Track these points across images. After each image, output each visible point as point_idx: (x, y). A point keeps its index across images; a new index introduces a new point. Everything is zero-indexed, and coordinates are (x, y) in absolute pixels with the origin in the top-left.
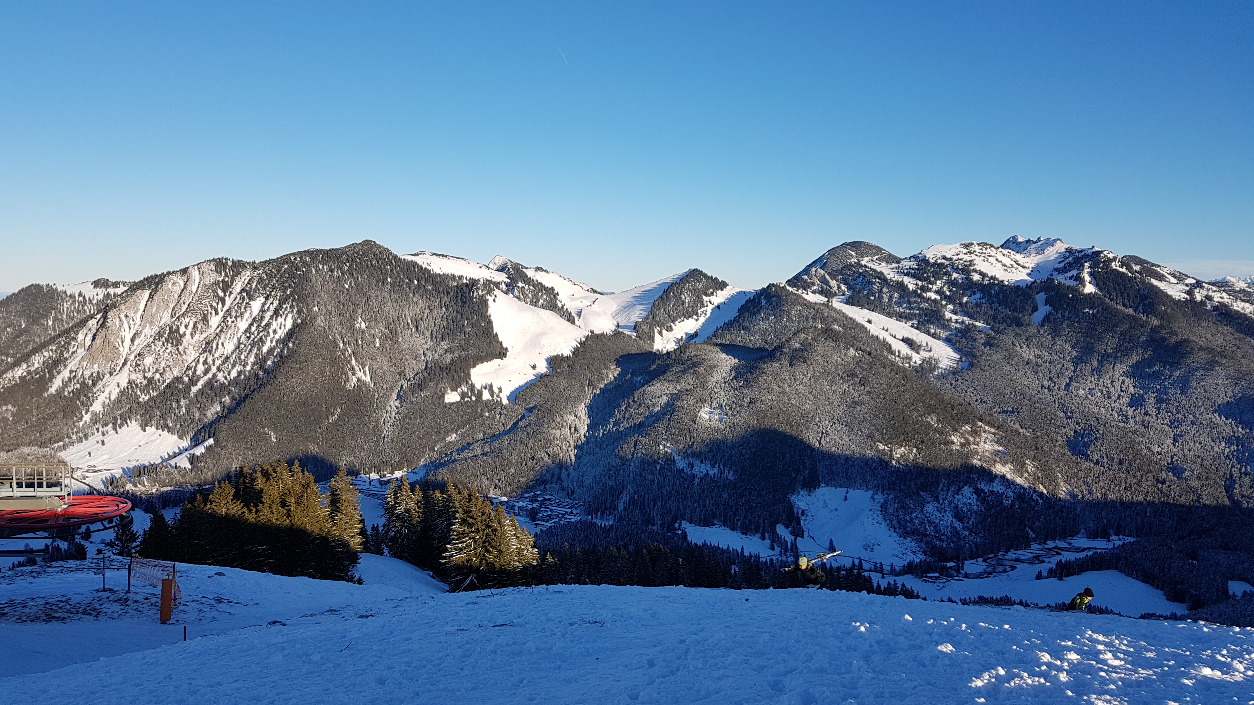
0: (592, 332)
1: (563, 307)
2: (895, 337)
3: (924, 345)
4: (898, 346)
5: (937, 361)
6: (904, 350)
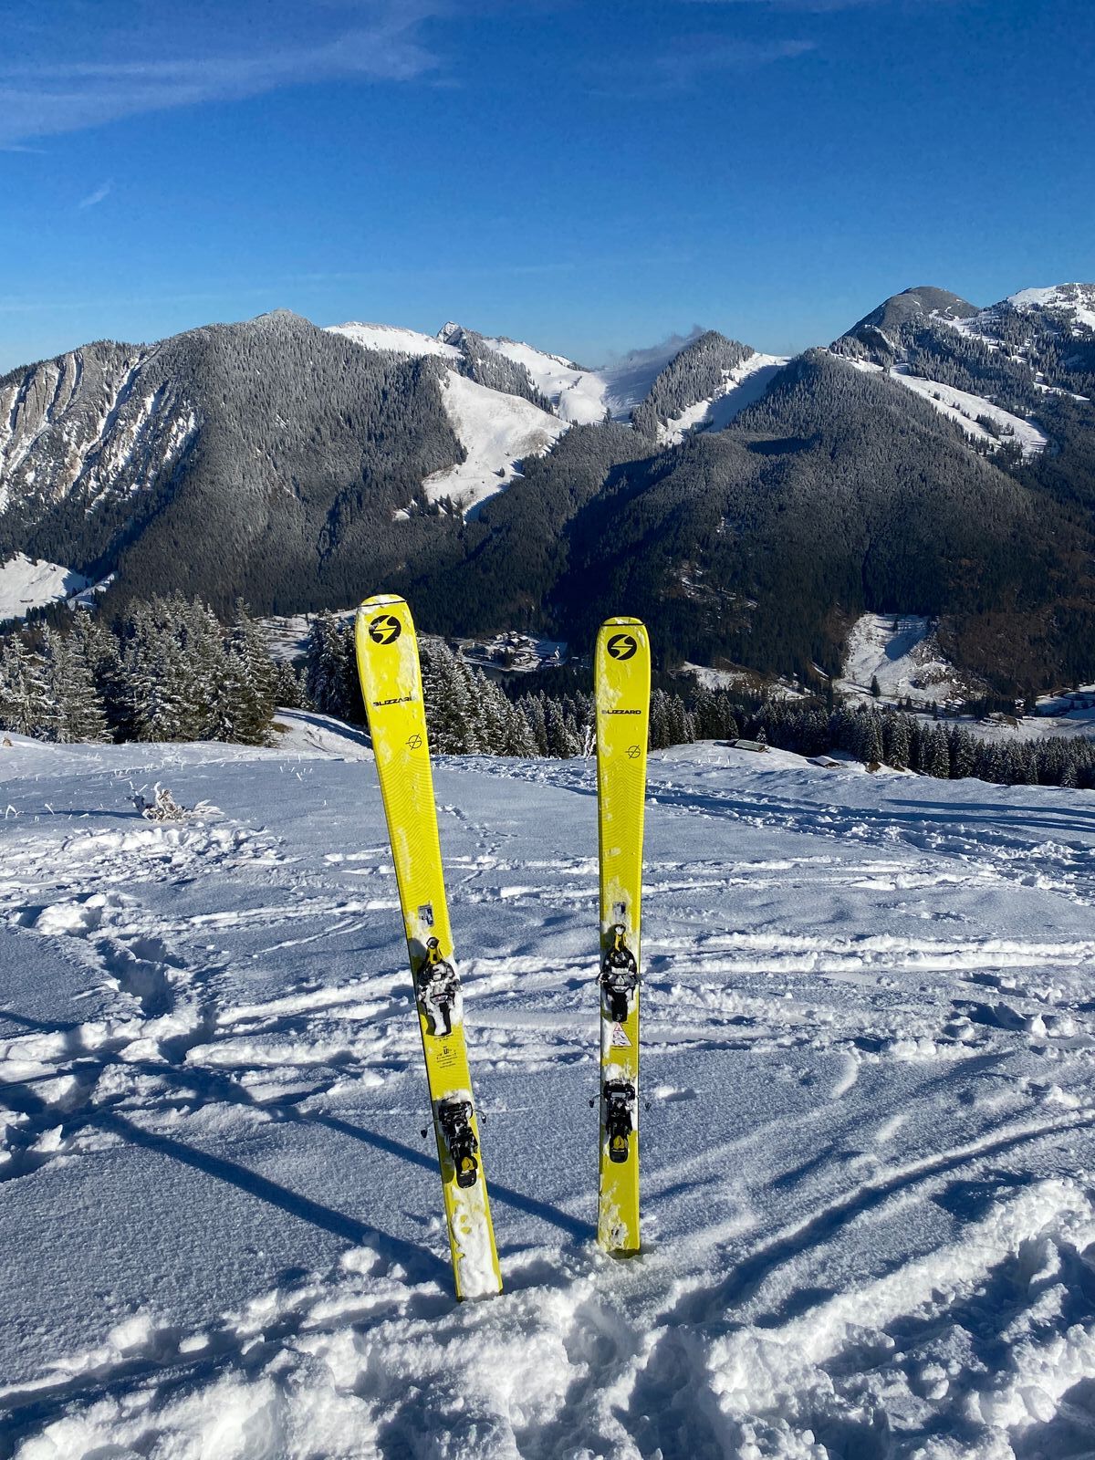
0: (575, 423)
1: (536, 390)
2: (968, 416)
3: (1005, 426)
4: (972, 428)
5: (1021, 447)
6: (980, 433)
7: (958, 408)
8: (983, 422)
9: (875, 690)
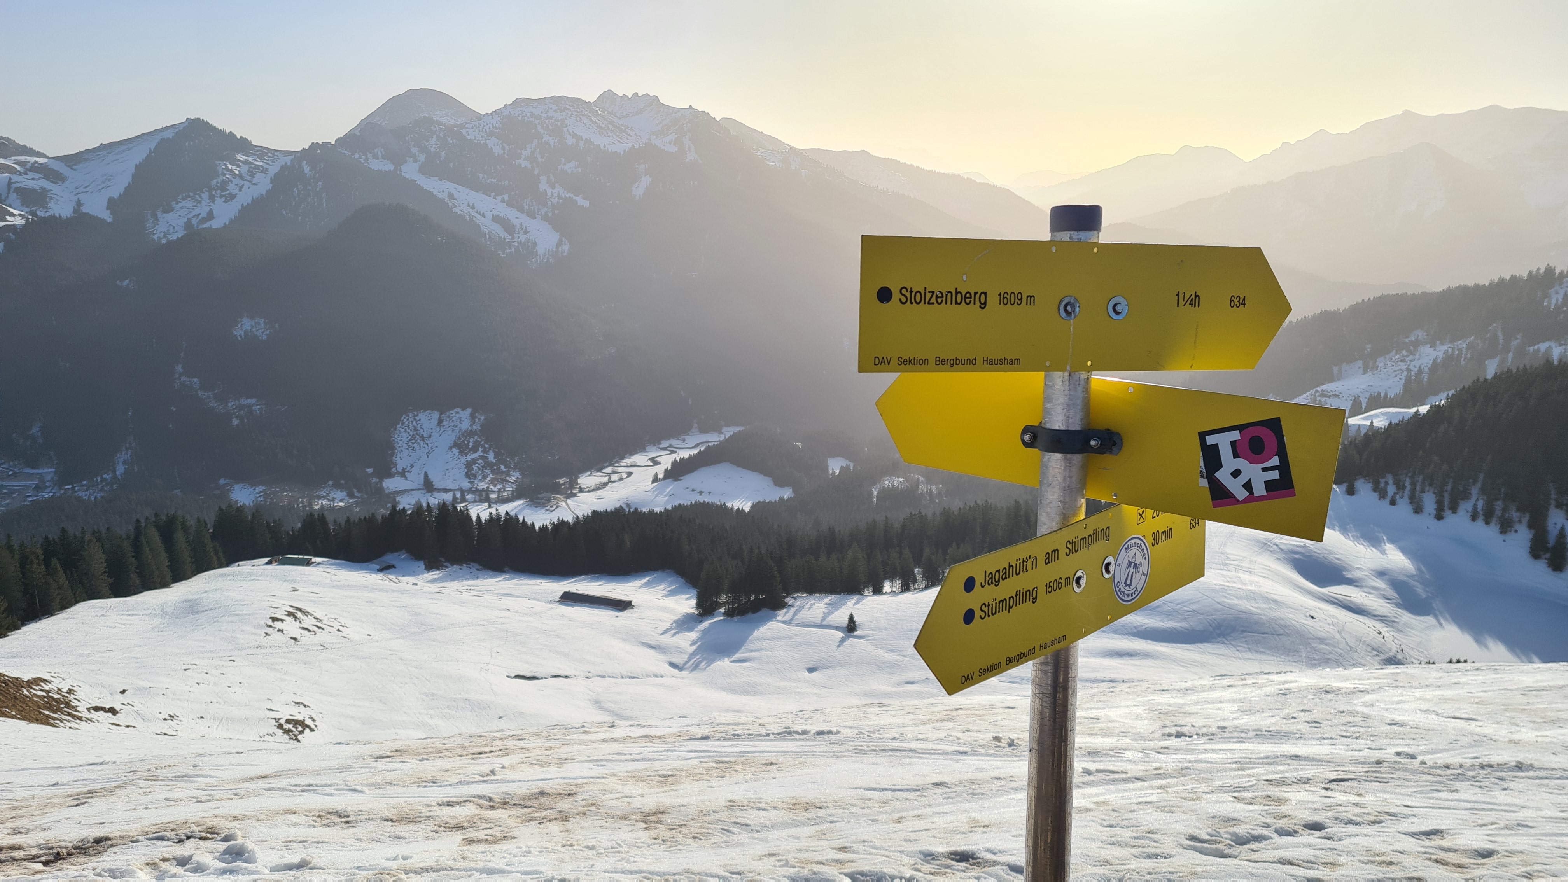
2: (484, 216)
3: (518, 226)
4: (486, 225)
5: (535, 244)
6: (498, 230)
7: (473, 208)
8: (496, 219)
9: (428, 486)
